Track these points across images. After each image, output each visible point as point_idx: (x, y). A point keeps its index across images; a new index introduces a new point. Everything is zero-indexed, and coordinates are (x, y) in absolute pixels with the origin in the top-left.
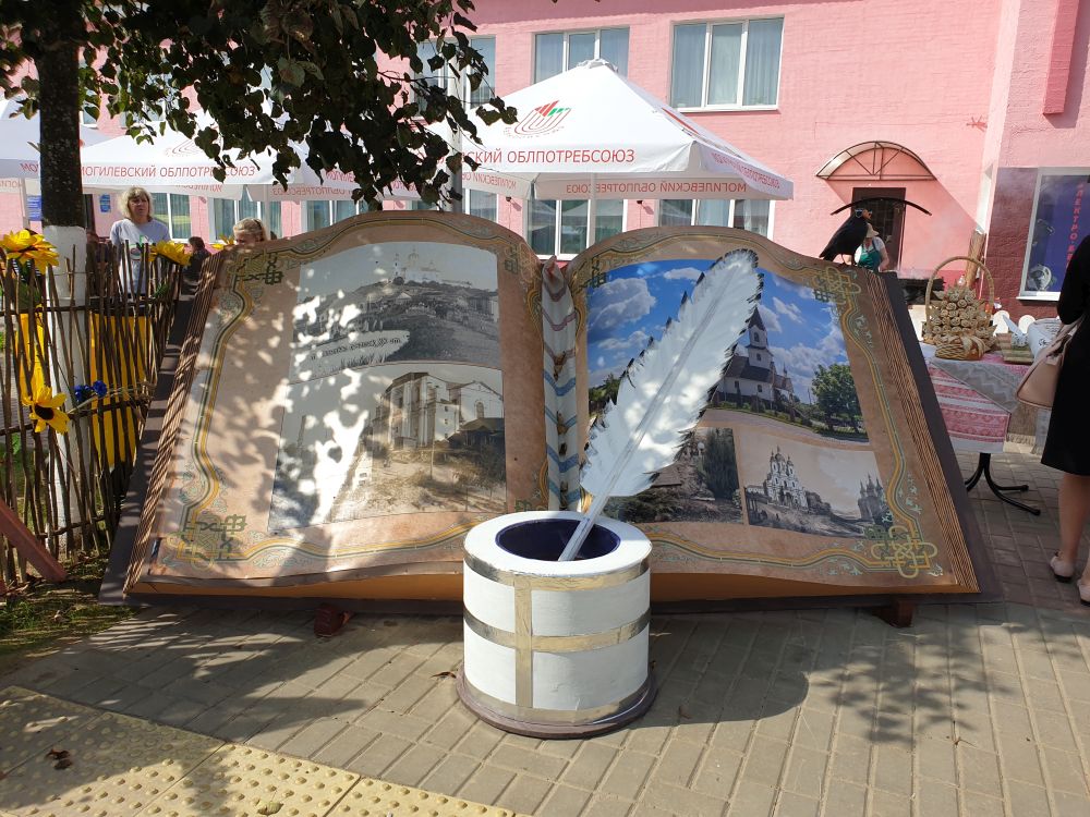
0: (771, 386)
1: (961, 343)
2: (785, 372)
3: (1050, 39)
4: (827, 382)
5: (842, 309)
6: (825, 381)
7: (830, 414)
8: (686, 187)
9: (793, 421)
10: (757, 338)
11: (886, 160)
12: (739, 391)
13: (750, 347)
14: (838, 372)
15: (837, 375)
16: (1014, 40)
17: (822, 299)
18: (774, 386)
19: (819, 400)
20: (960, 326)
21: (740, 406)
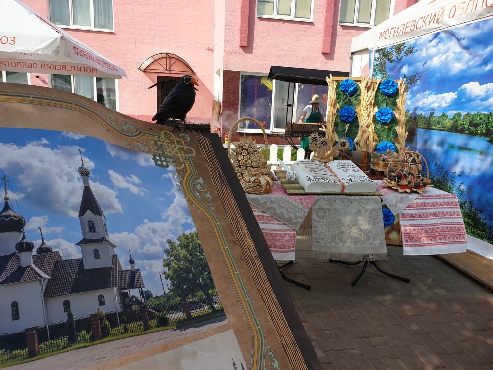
0: (115, 289)
1: (260, 182)
2: (132, 262)
3: (239, 11)
4: (177, 258)
5: (181, 173)
6: (175, 258)
7: (184, 297)
8: (58, 67)
9: (147, 327)
10: (92, 227)
11: (171, 64)
12: (70, 316)
13: (84, 242)
14: (187, 242)
15: (186, 247)
16: (224, 9)
17: (162, 165)
18: (120, 289)
19: (173, 285)
20: (252, 166)
21: (73, 340)
